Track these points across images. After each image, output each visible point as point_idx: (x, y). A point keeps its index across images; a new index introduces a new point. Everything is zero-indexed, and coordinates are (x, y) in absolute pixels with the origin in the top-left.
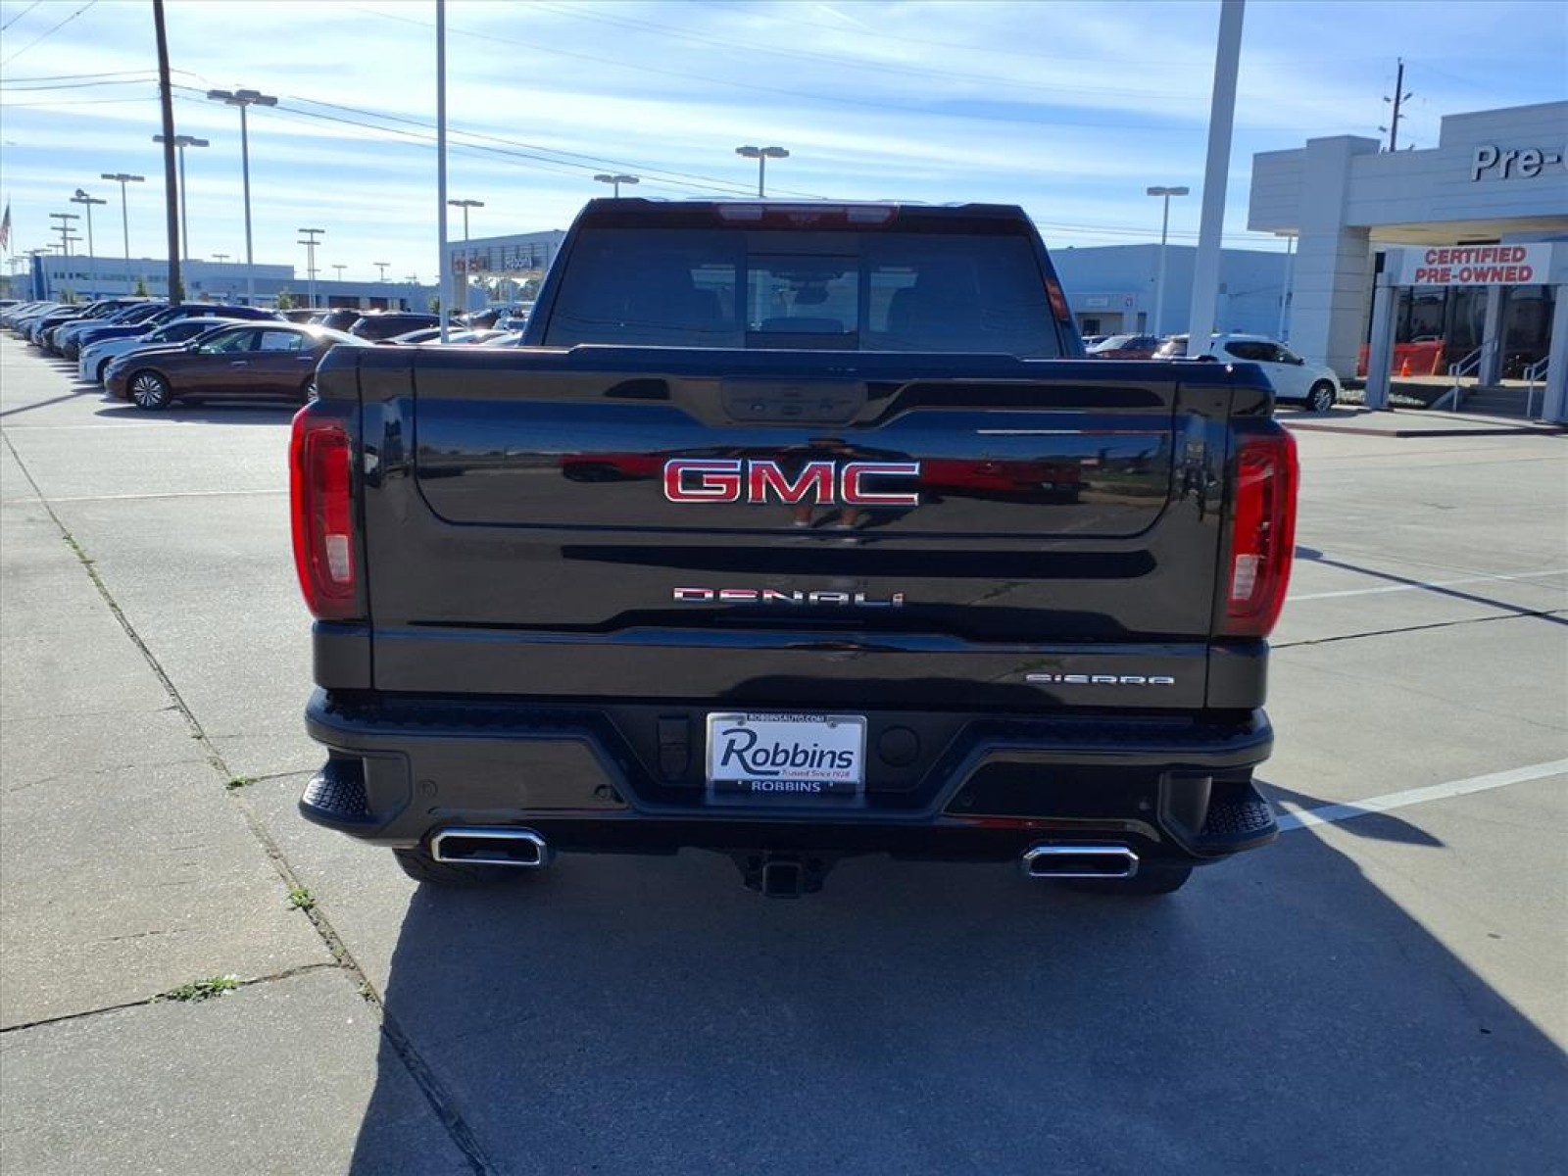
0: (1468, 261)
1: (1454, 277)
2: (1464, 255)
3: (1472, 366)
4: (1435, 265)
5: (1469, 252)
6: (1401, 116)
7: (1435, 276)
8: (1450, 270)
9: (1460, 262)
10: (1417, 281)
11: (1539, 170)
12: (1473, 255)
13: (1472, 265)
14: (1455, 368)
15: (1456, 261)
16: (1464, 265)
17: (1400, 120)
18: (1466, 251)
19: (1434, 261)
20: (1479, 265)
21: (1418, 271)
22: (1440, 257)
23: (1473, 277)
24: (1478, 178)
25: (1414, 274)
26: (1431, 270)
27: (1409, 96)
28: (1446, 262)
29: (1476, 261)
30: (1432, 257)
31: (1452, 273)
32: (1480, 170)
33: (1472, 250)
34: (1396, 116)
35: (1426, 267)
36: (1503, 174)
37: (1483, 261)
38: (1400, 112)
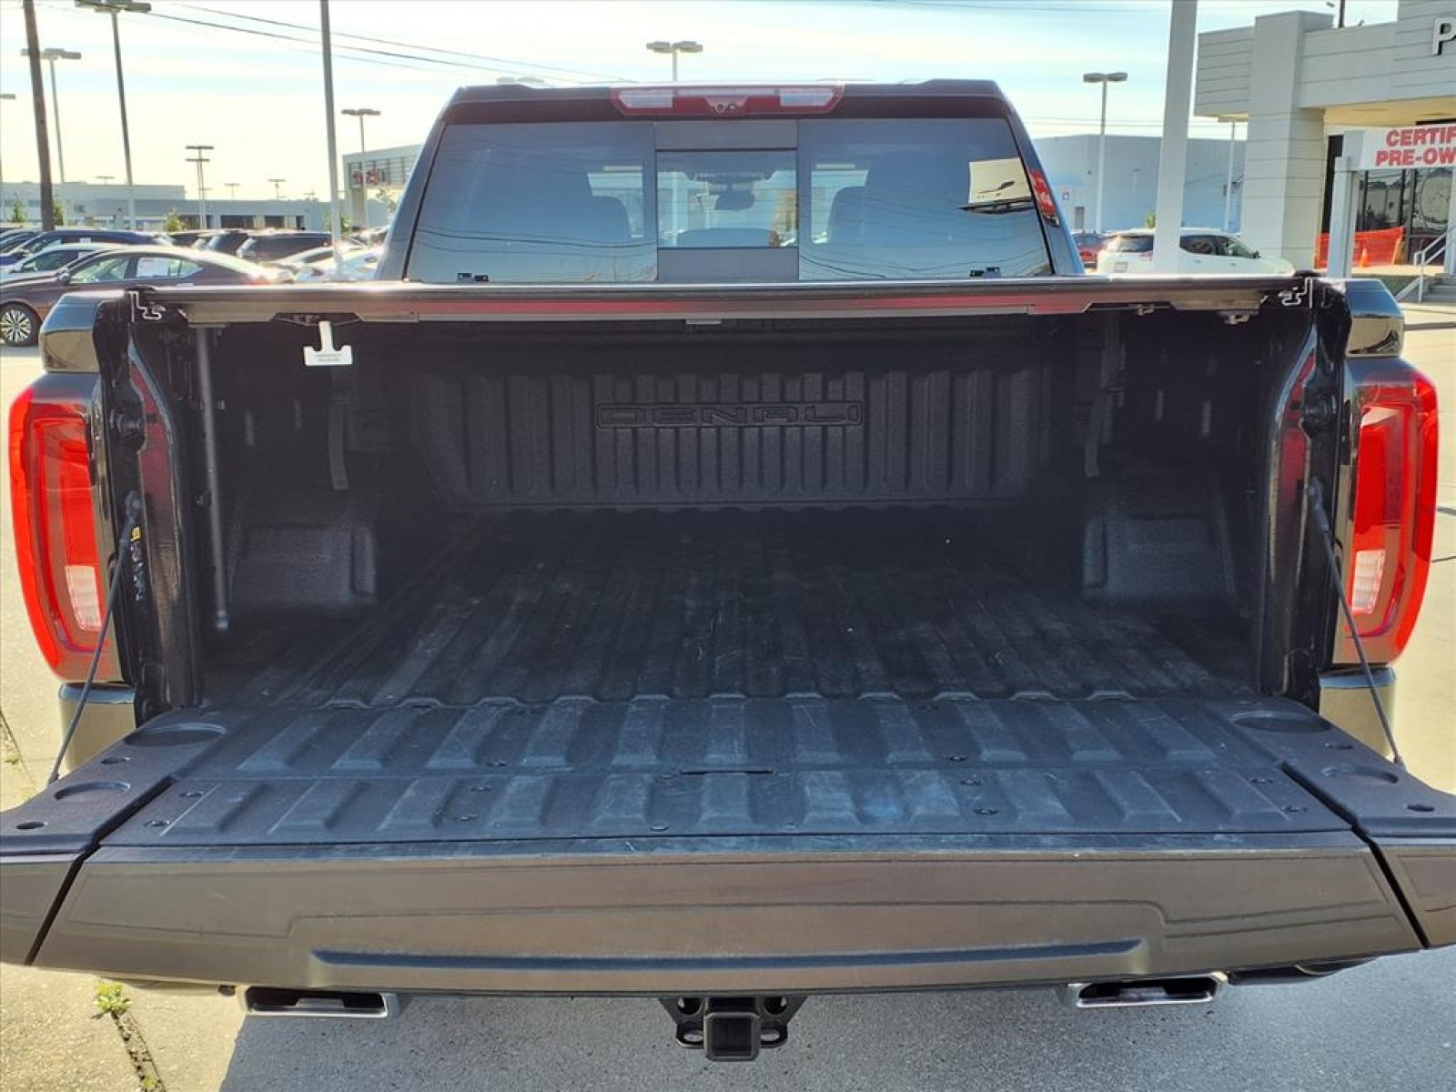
0: (1432, 141)
1: (1419, 159)
2: (1428, 136)
3: (1440, 252)
4: (1398, 147)
5: (1433, 132)
7: (1398, 159)
8: (1412, 151)
9: (1424, 142)
10: (1378, 164)
12: (1438, 135)
13: (1437, 145)
14: (1420, 256)
15: (1419, 142)
16: (1428, 146)
18: (1429, 130)
19: (1395, 143)
20: (1445, 146)
21: (1379, 153)
22: (1403, 138)
23: (1438, 160)
24: (1440, 52)
25: (1375, 156)
26: (1393, 152)
28: (1409, 143)
29: (1442, 141)
30: (1393, 138)
31: (1415, 155)
32: (1441, 44)
33: (1437, 130)
35: (1388, 149)
37: (1449, 141)
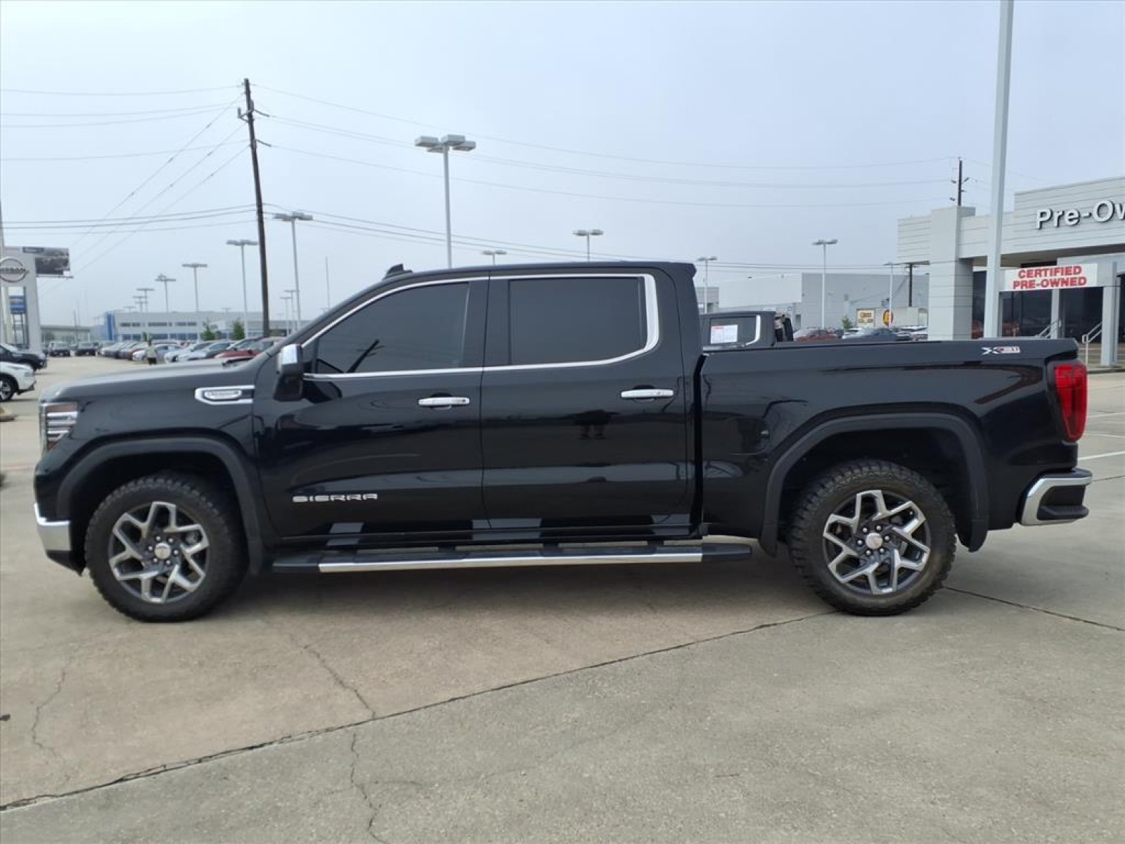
0: (1046, 275)
1: (1038, 285)
2: (1043, 273)
4: (1026, 279)
5: (1046, 270)
6: (963, 191)
7: (1026, 285)
8: (1034, 281)
9: (1041, 276)
10: (1014, 288)
11: (1078, 221)
12: (1048, 272)
13: (1048, 277)
15: (1038, 276)
16: (1043, 278)
17: (962, 193)
18: (1044, 270)
19: (1024, 276)
20: (1053, 278)
21: (1015, 282)
22: (1028, 274)
23: (1050, 285)
24: (1041, 228)
25: (1012, 284)
26: (1023, 282)
27: (967, 179)
28: (1032, 277)
29: (1051, 275)
30: (1022, 274)
31: (1036, 283)
32: (1041, 223)
33: (1047, 269)
34: (960, 191)
35: (1020, 280)
36: (1056, 225)
37: (1055, 275)
38: (962, 189)
